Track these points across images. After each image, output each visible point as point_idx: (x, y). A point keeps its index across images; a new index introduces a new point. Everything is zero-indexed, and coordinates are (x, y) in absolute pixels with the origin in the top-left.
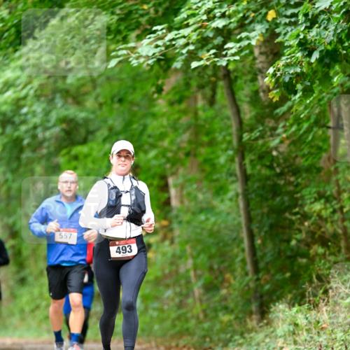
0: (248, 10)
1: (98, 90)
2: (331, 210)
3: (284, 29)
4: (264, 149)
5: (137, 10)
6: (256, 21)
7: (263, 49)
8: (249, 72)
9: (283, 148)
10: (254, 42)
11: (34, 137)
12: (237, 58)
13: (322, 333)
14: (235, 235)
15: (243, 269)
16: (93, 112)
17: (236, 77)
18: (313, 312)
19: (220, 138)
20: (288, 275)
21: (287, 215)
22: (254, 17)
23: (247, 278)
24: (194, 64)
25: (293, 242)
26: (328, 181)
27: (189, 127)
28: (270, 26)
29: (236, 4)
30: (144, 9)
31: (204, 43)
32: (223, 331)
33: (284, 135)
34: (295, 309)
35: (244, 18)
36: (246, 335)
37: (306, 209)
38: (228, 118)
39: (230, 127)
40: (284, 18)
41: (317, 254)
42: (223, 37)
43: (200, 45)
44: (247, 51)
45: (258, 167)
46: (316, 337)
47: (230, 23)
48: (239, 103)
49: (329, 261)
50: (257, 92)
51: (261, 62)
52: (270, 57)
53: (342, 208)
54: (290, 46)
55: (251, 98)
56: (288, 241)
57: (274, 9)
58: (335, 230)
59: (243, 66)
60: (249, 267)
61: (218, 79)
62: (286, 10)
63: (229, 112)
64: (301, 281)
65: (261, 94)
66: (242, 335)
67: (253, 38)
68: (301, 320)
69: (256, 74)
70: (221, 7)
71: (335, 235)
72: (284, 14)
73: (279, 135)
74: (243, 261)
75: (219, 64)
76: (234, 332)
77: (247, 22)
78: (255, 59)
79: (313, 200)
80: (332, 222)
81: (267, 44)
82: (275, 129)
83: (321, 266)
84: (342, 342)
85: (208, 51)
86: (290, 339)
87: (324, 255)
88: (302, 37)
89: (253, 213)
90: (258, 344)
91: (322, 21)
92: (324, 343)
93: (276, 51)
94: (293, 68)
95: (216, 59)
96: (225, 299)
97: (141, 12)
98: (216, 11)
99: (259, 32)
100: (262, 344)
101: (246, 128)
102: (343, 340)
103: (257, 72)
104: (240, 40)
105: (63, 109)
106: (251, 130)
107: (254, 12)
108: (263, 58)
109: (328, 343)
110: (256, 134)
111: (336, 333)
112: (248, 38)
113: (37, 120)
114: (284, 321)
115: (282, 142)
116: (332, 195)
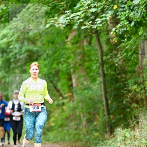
0: (105, 5)
1: (43, 38)
2: (140, 88)
3: (121, 13)
4: (112, 63)
5: (59, 4)
6: (109, 9)
7: (112, 21)
8: (106, 31)
9: (120, 63)
10: (108, 19)
11: (15, 58)
12: (101, 25)
13: (136, 140)
14: (100, 99)
15: (103, 113)
16: (40, 48)
17: (100, 33)
18: (133, 132)
19: (93, 58)
20: (122, 116)
21: (122, 91)
22: (108, 8)
23: (105, 118)
24: (83, 28)
25: (124, 102)
26: (139, 76)
27: (80, 54)
28: (115, 11)
29: (100, 2)
30: (62, 4)
31: (87, 18)
32: (95, 139)
33: (121, 57)
34: (125, 130)
35: (104, 8)
36: (104, 141)
37: (130, 88)
38: (97, 50)
39: (98, 54)
40: (121, 9)
41: (134, 107)
42: (95, 16)
43: (85, 19)
44: (105, 22)
45: (110, 71)
46: (134, 142)
47: (98, 10)
48: (101, 44)
49: (139, 110)
50: (109, 39)
51: (111, 26)
52: (115, 25)
53: (145, 88)
54: (123, 20)
55: (106, 41)
56: (122, 102)
57: (116, 4)
58: (142, 97)
59: (103, 28)
60: (106, 113)
61: (93, 33)
62: (121, 5)
63: (97, 47)
64: (127, 118)
65: (111, 40)
66: (103, 141)
67: (108, 17)
68: (128, 135)
69: (108, 32)
70: (94, 3)
71: (142, 99)
72: (120, 7)
73: (118, 57)
74: (103, 110)
75: (93, 27)
76: (100, 140)
77: (105, 10)
78: (108, 25)
79: (132, 84)
80: (141, 94)
81: (113, 19)
82: (116, 55)
83: (136, 112)
84: (145, 144)
85: (89, 22)
86: (123, 143)
87: (137, 107)
88: (127, 15)
89: (107, 90)
90: (110, 145)
91: (136, 9)
92: (137, 144)
93: (117, 22)
94: (123, 28)
95: (92, 26)
96: (96, 126)
97: (60, 5)
98: (92, 5)
99: (110, 14)
100: (111, 145)
101: (104, 54)
102: (145, 143)
103: (109, 31)
104: (102, 17)
105: (27, 46)
106: (107, 55)
107: (108, 6)
108: (111, 25)
109: (139, 144)
110: (109, 57)
111: (142, 140)
112: (105, 17)
113: (16, 51)
114: (120, 135)
115: (119, 60)
116: (140, 82)
